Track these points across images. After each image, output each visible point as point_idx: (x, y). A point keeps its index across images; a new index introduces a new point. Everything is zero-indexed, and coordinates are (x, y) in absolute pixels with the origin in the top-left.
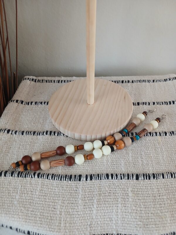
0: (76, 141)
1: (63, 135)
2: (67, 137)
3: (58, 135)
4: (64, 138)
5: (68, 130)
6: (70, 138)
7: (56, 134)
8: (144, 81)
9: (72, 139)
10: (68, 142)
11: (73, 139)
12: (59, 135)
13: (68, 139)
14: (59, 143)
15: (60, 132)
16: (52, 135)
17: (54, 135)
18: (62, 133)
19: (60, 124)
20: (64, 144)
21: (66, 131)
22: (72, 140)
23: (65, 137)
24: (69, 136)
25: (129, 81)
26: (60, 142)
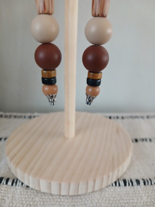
0: (43, 194)
1: (21, 184)
2: (27, 188)
3: (12, 185)
4: (22, 190)
5: (29, 174)
6: (32, 189)
7: (10, 183)
8: (137, 117)
9: (35, 191)
10: (28, 198)
11: (37, 191)
12: (14, 184)
13: (28, 191)
14: (11, 198)
15: (17, 180)
16: (3, 184)
17: (7, 183)
18: (20, 181)
19: (17, 165)
20: (20, 199)
21: (26, 175)
22: (36, 194)
23: (24, 188)
24: (31, 186)
25: (118, 118)
26: (13, 197)
